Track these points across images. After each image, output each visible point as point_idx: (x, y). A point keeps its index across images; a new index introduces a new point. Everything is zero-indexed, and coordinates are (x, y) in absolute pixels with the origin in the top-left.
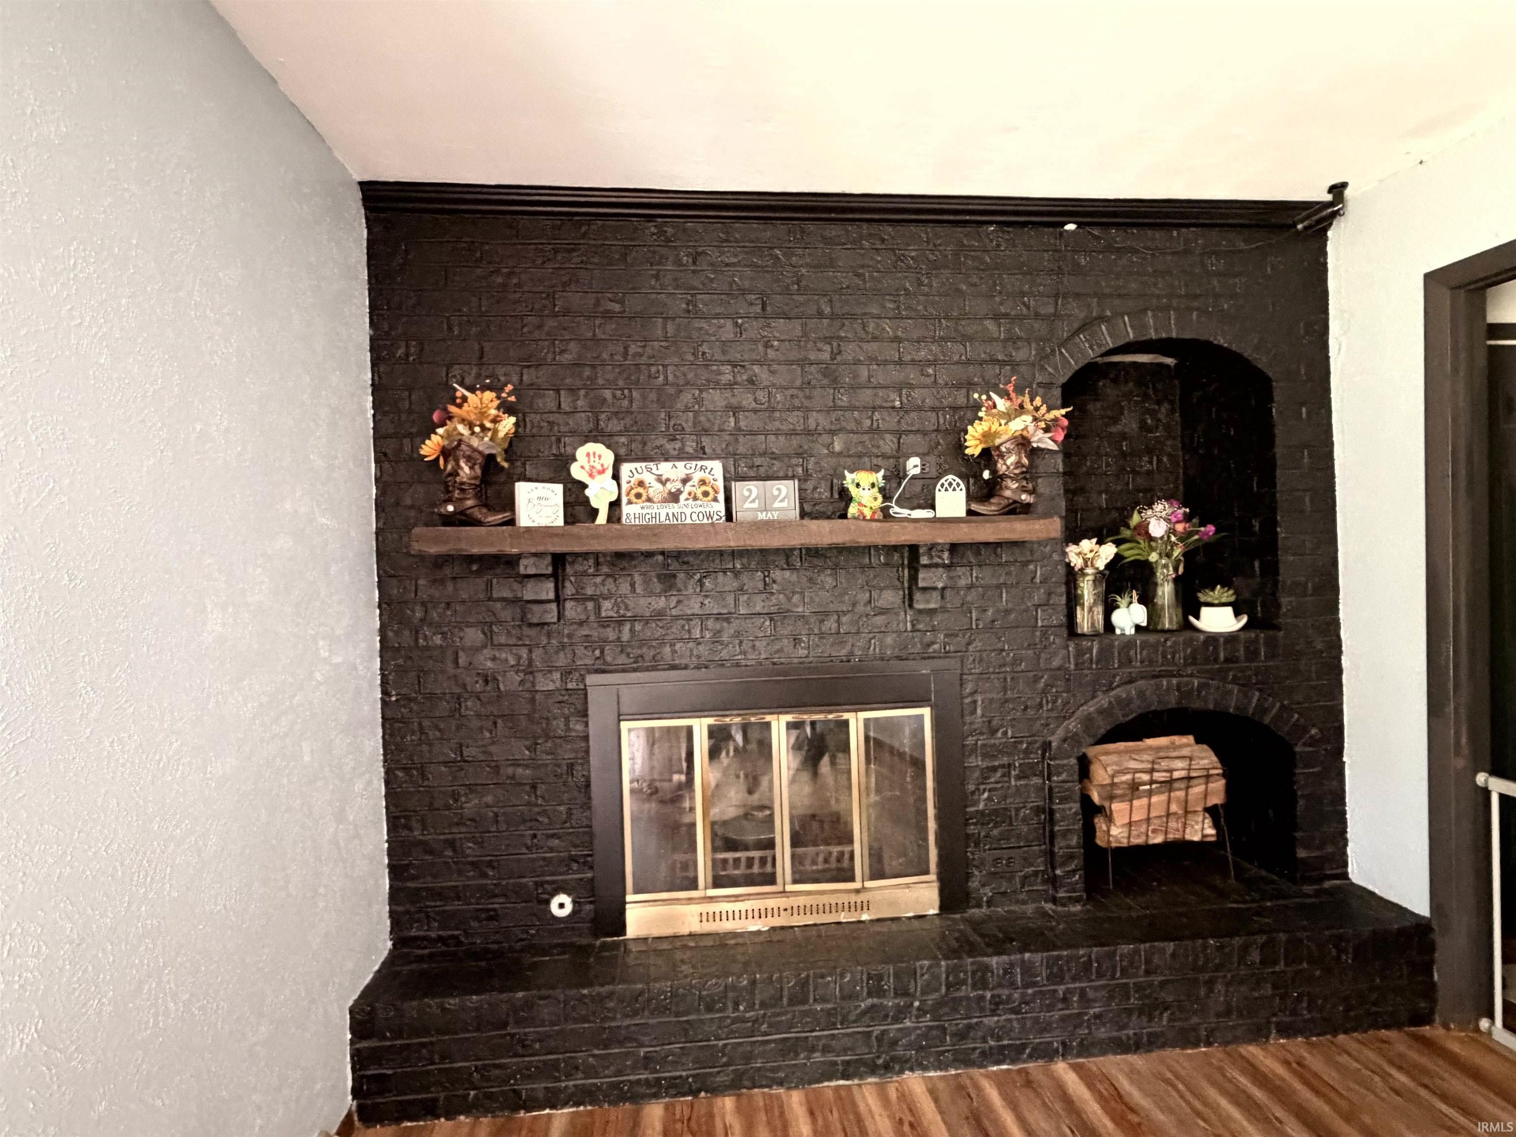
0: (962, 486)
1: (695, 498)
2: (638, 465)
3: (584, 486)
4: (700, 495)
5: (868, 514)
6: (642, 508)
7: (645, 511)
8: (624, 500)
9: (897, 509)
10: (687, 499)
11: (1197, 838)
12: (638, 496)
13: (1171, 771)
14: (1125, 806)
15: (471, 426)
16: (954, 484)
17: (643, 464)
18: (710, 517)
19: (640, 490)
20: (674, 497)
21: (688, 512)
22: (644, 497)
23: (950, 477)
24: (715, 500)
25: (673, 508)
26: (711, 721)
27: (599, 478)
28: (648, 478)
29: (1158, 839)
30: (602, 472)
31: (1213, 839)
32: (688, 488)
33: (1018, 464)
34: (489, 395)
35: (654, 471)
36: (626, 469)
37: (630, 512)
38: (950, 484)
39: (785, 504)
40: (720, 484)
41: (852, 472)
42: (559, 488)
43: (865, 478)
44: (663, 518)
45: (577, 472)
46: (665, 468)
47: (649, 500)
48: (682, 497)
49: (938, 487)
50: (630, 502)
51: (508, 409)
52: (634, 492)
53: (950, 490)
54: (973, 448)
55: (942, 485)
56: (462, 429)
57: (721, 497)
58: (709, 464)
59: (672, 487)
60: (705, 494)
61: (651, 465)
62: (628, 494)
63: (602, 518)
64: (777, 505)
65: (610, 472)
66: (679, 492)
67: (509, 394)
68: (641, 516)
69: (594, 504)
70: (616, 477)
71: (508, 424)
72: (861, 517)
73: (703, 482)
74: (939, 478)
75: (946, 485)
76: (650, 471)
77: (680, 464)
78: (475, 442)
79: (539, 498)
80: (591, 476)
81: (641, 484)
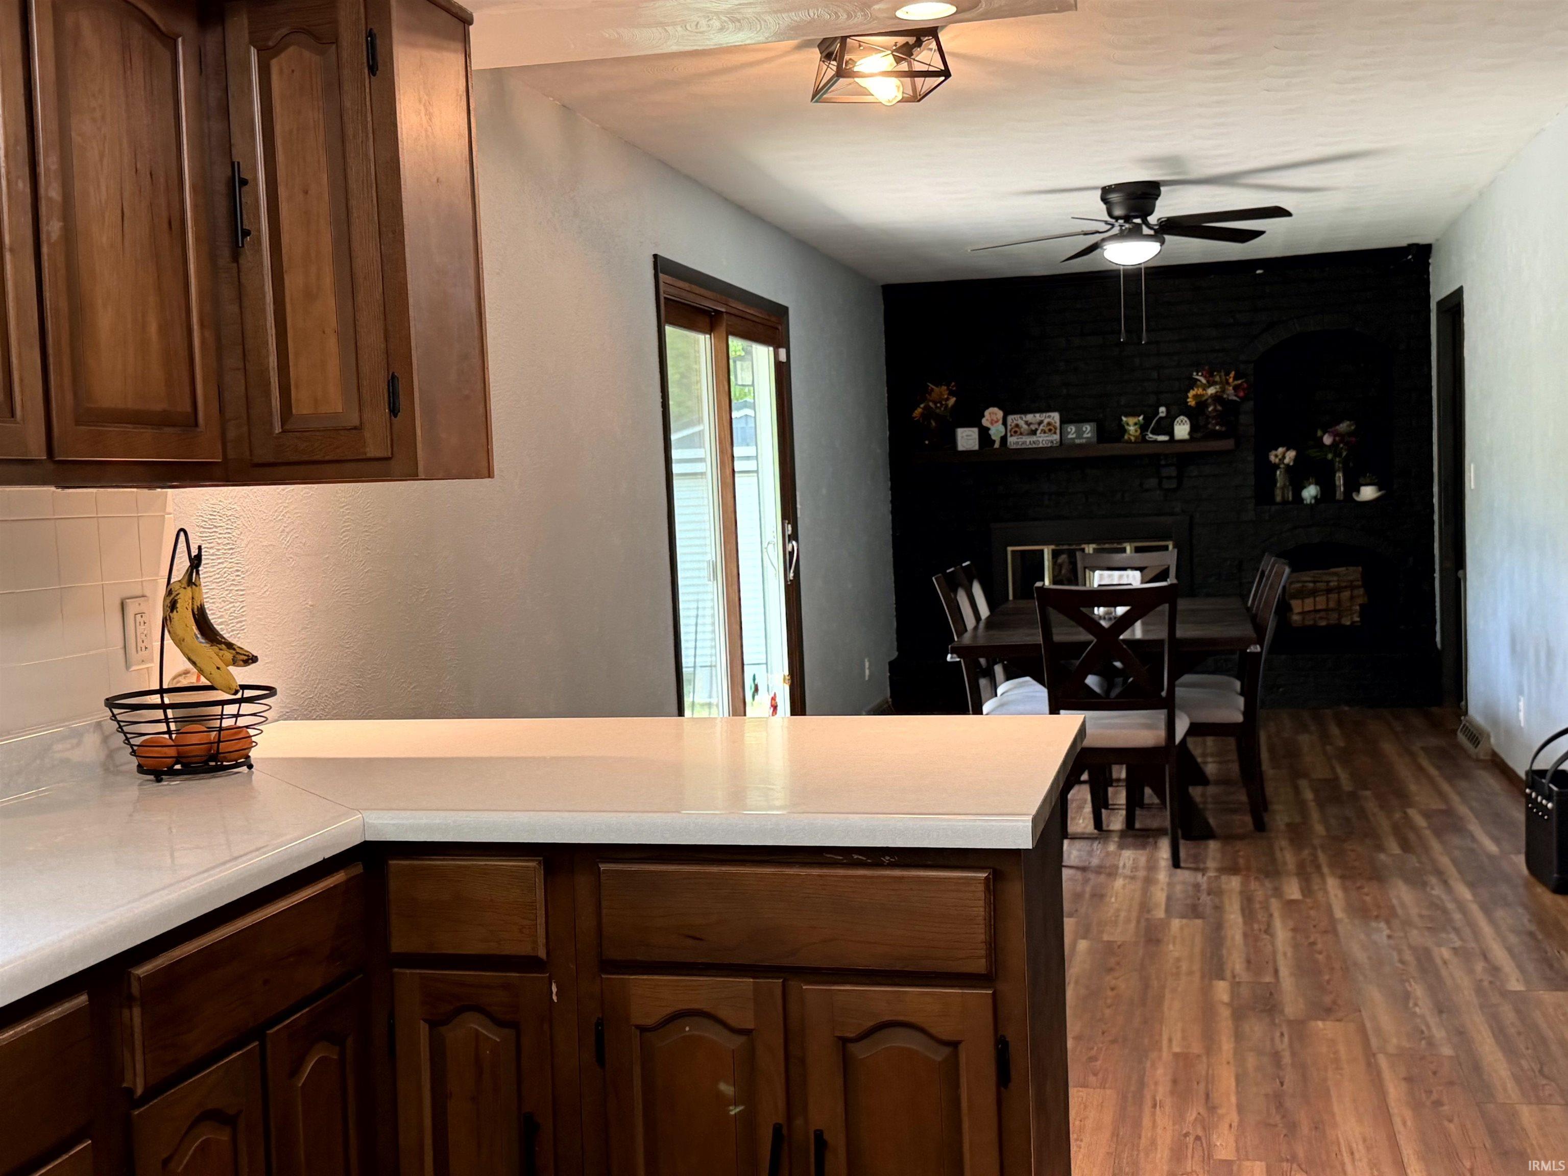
0: (1188, 422)
1: (1045, 432)
2: (1015, 416)
3: (988, 429)
4: (1047, 431)
5: (1133, 439)
6: (1018, 439)
7: (1018, 440)
8: (1009, 434)
9: (1151, 436)
10: (1040, 433)
11: (1348, 623)
12: (1016, 432)
13: (1328, 582)
14: (1299, 602)
15: (935, 403)
16: (1184, 421)
17: (1019, 416)
18: (1052, 442)
19: (1017, 429)
20: (1034, 433)
21: (1040, 439)
22: (1019, 433)
23: (1182, 417)
24: (1055, 433)
25: (1034, 438)
26: (1053, 547)
27: (996, 425)
28: (1021, 423)
29: (1323, 623)
30: (997, 422)
31: (1359, 624)
32: (1041, 427)
33: (1215, 410)
34: (944, 388)
35: (1024, 419)
36: (1010, 418)
37: (1012, 441)
38: (1182, 421)
39: (1089, 435)
40: (1058, 424)
41: (1126, 416)
42: (976, 430)
43: (1131, 420)
44: (1028, 443)
45: (985, 422)
46: (1030, 417)
47: (1021, 434)
48: (1039, 432)
49: (1176, 422)
50: (1011, 436)
51: (951, 393)
52: (1013, 430)
53: (1182, 424)
54: (1192, 402)
55: (1178, 422)
56: (931, 404)
57: (1058, 431)
58: (1052, 414)
59: (1033, 427)
60: (1050, 430)
61: (1023, 416)
62: (1010, 431)
63: (997, 445)
64: (1085, 435)
65: (1001, 422)
66: (1037, 430)
67: (953, 387)
68: (1017, 443)
69: (993, 438)
70: (1005, 423)
71: (952, 400)
72: (1129, 442)
73: (1049, 424)
74: (1176, 418)
75: (1180, 422)
76: (1021, 418)
77: (1038, 415)
78: (938, 411)
79: (967, 436)
80: (992, 424)
81: (1017, 426)
